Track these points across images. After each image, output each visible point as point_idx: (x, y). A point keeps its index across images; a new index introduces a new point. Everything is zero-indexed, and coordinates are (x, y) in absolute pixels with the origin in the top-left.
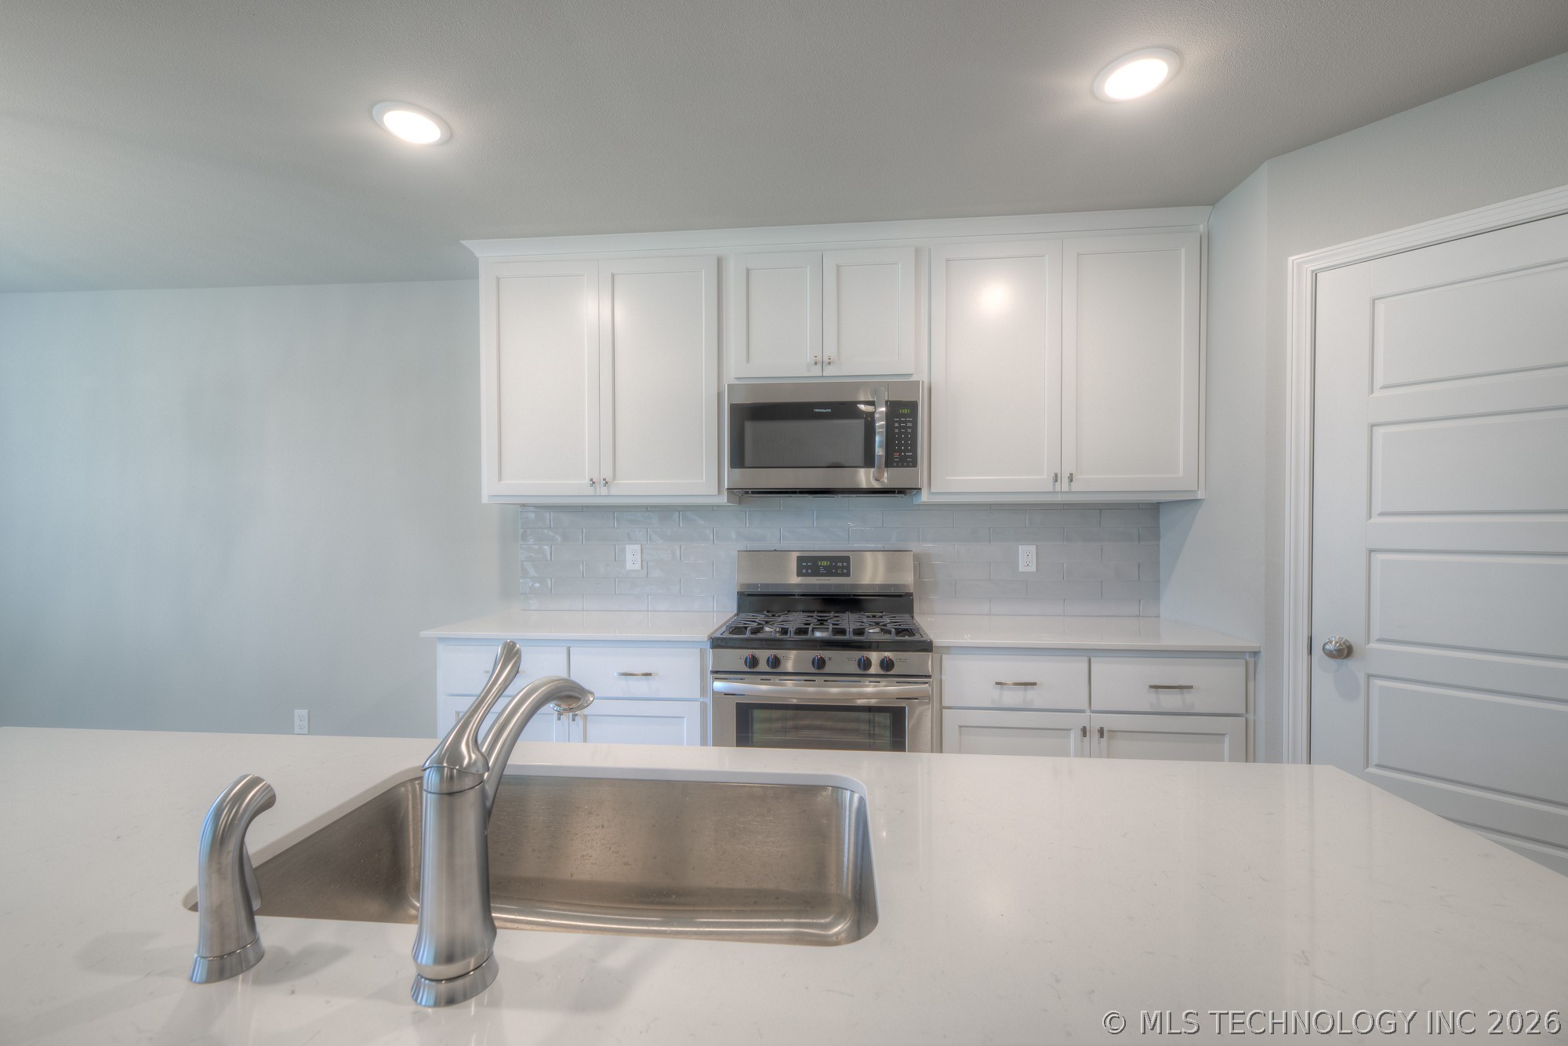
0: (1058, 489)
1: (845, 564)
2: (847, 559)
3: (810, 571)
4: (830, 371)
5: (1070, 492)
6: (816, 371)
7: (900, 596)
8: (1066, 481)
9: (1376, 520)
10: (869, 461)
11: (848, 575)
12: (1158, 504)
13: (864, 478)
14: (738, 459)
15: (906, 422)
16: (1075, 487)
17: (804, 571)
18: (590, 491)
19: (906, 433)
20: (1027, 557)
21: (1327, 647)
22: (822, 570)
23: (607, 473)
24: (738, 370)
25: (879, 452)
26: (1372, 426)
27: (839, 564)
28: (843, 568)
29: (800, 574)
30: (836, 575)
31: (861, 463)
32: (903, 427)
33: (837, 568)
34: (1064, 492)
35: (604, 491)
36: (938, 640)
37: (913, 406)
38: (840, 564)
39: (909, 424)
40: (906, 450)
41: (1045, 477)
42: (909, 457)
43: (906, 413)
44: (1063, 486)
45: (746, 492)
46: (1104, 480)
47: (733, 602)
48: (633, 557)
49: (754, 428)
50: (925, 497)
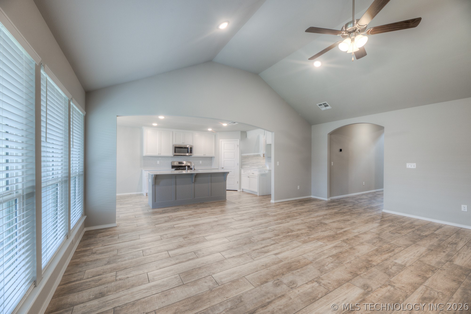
2: (184, 162)
4: (184, 144)
6: (183, 144)
9: (224, 159)
10: (188, 152)
11: (184, 164)
12: (212, 157)
13: (187, 154)
14: (175, 152)
16: (205, 156)
17: (178, 163)
18: (158, 155)
19: (191, 150)
20: (201, 162)
22: (180, 163)
23: (160, 153)
24: (175, 143)
25: (189, 152)
26: (224, 152)
34: (204, 156)
35: (160, 155)
37: (192, 148)
43: (191, 148)
44: (204, 155)
45: (174, 155)
46: (208, 155)
47: (171, 167)
48: (158, 162)
49: (177, 149)
50: (193, 156)
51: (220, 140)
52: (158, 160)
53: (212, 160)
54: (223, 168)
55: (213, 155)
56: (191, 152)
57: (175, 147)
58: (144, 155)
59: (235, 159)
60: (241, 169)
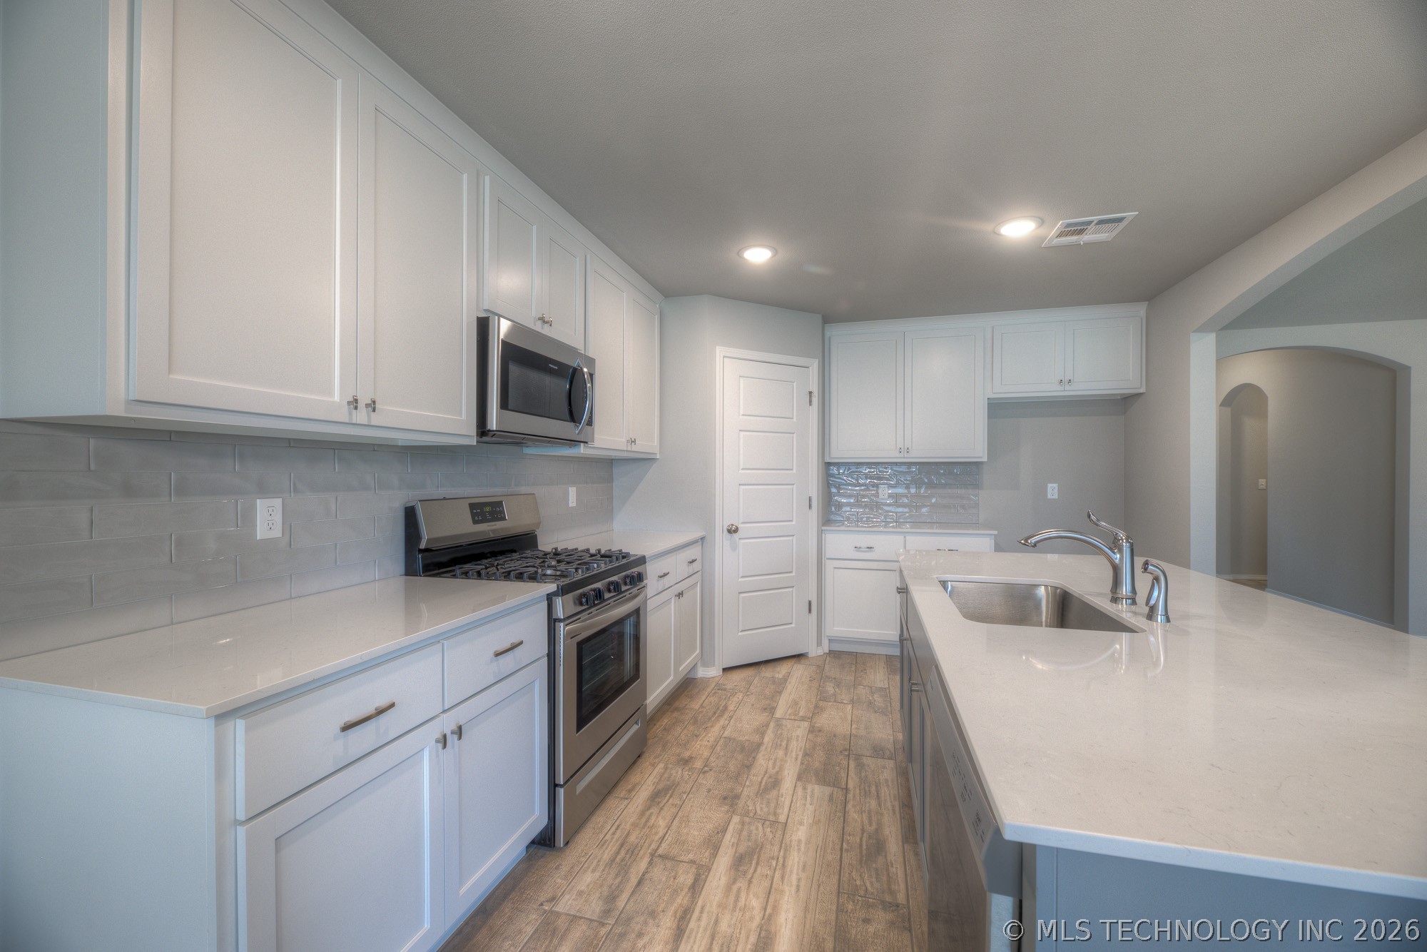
0: (628, 449)
1: (500, 509)
2: (502, 504)
3: (480, 518)
6: (538, 327)
7: (531, 534)
8: (632, 443)
9: (741, 471)
11: (505, 519)
14: (505, 401)
16: (634, 448)
17: (476, 519)
18: (346, 415)
20: (572, 495)
21: (730, 528)
22: (485, 517)
24: (490, 302)
26: (740, 431)
28: (499, 512)
29: (473, 522)
30: (498, 519)
31: (569, 418)
33: (492, 513)
34: (629, 451)
35: (365, 417)
36: (647, 554)
38: (497, 509)
41: (624, 440)
44: (630, 446)
46: (640, 445)
48: (268, 519)
49: (513, 369)
50: (582, 450)
51: (720, 351)
52: (264, 490)
54: (733, 530)
57: (503, 345)
59: (794, 471)
60: (824, 528)
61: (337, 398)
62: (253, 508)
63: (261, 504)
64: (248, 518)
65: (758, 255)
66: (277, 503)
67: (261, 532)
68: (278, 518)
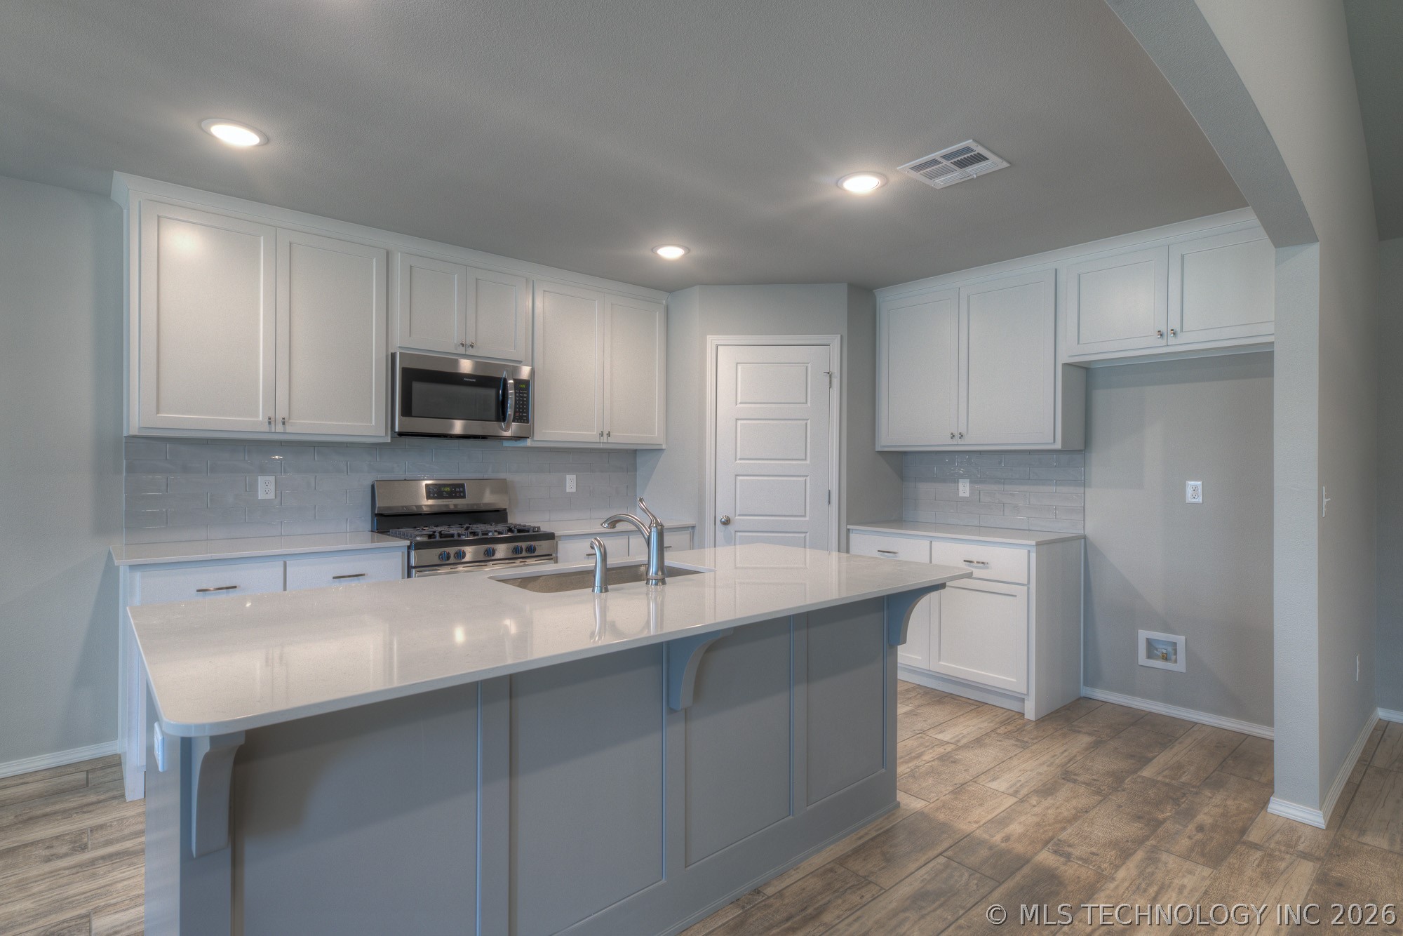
0: (602, 441)
1: (461, 489)
2: (462, 486)
3: (436, 495)
5: (608, 443)
6: (462, 348)
7: (498, 511)
8: (605, 436)
9: (738, 461)
10: (501, 416)
11: (464, 497)
12: (636, 450)
13: (496, 428)
14: (407, 411)
15: (523, 393)
16: (611, 440)
17: (431, 495)
18: (265, 428)
19: (523, 401)
20: (571, 482)
21: (723, 520)
22: (445, 495)
23: (282, 413)
24: (402, 340)
25: (510, 412)
26: (737, 419)
27: (456, 490)
28: (460, 492)
29: (428, 497)
30: (456, 497)
31: (494, 418)
32: (521, 397)
33: (456, 492)
34: (604, 442)
35: (280, 428)
37: (528, 381)
38: (458, 490)
39: (525, 395)
40: (523, 412)
41: (595, 433)
42: (525, 416)
43: (524, 388)
44: (605, 439)
45: (401, 434)
46: (624, 436)
47: (366, 523)
48: (265, 488)
49: (417, 387)
50: (529, 443)
51: (712, 340)
52: (263, 471)
53: (633, 468)
54: (727, 522)
55: (653, 434)
56: (523, 414)
57: (405, 371)
58: (134, 431)
59: (808, 462)
60: (849, 527)
61: (261, 418)
62: (256, 481)
63: (261, 479)
64: (253, 487)
65: (671, 253)
66: (272, 478)
67: (261, 495)
68: (272, 487)
